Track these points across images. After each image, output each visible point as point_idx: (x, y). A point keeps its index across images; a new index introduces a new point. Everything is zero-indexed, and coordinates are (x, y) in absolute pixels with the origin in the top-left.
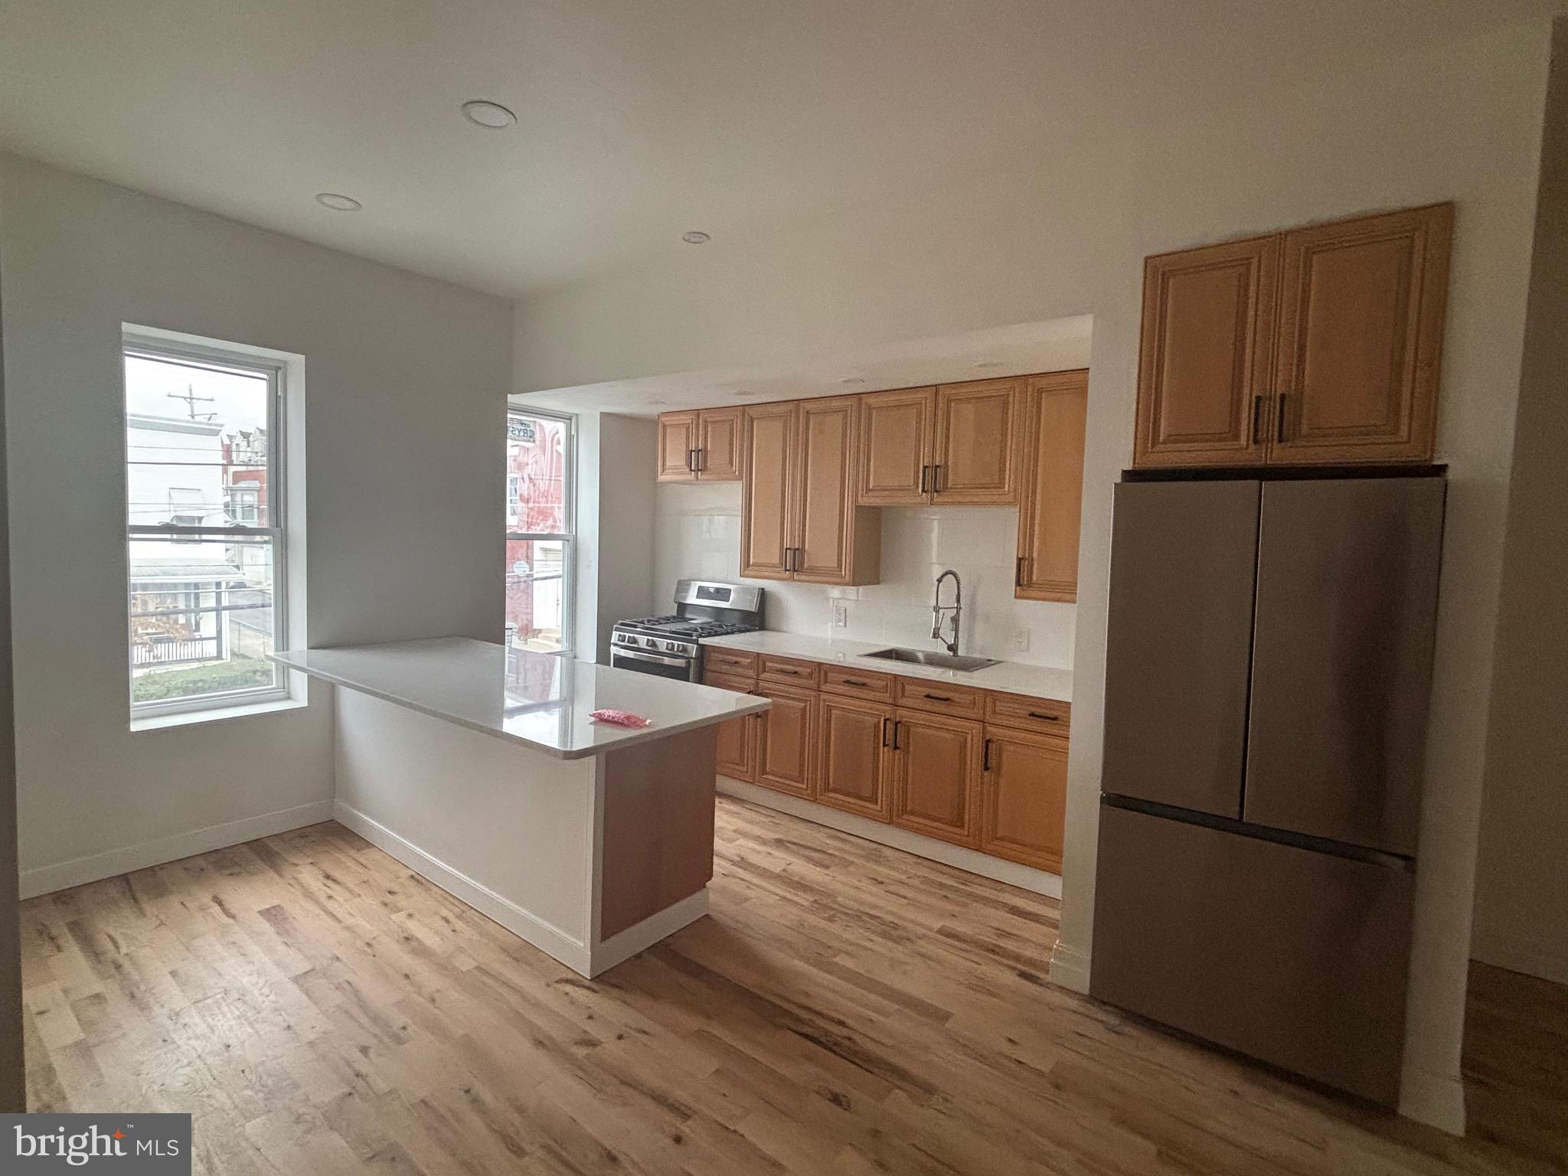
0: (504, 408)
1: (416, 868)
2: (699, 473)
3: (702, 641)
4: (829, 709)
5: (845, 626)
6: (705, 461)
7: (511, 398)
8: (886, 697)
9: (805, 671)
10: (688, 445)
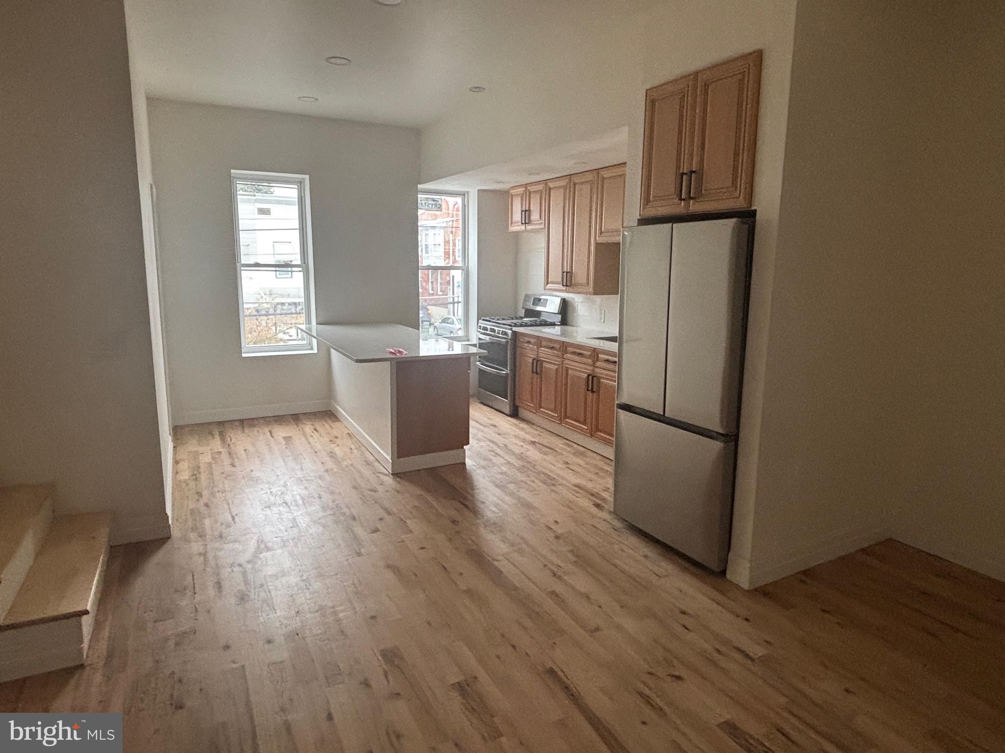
0: (417, 192)
2: (527, 225)
3: (515, 329)
4: (567, 369)
5: (604, 322)
6: (529, 217)
7: (419, 186)
8: (590, 361)
9: (557, 346)
10: (522, 207)
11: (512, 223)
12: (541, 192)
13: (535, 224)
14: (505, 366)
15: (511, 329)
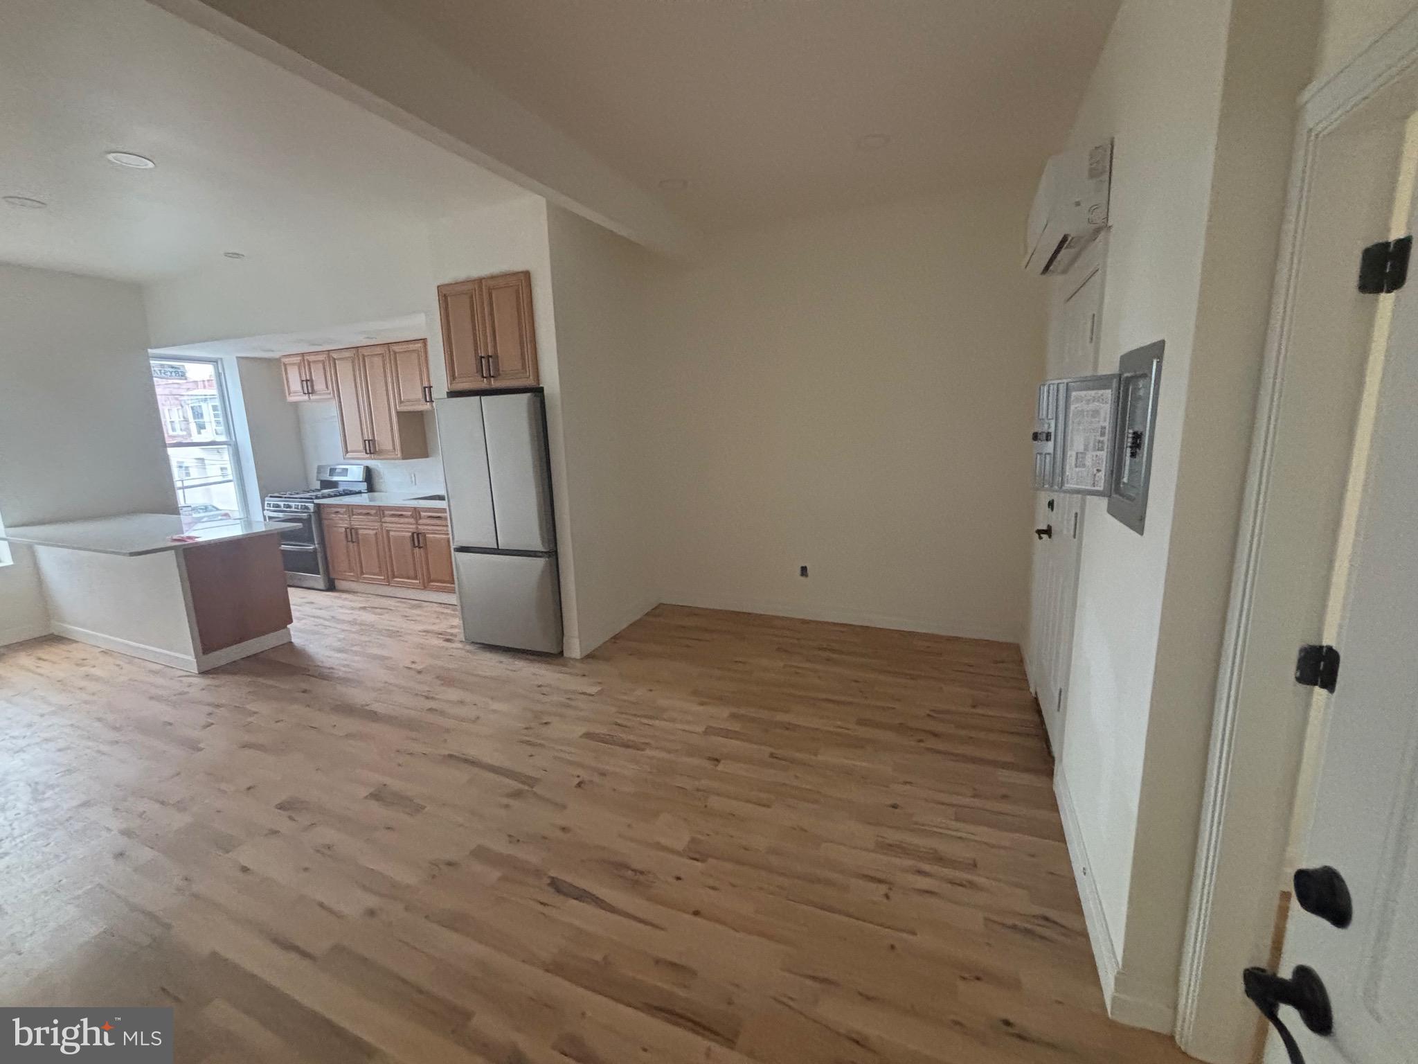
0: (148, 357)
1: (104, 647)
2: (310, 395)
3: (316, 501)
4: (388, 532)
5: (416, 484)
6: (312, 386)
7: (151, 351)
8: (412, 520)
10: (301, 377)
11: (289, 394)
12: (323, 362)
13: (320, 394)
14: (311, 541)
15: (313, 503)
